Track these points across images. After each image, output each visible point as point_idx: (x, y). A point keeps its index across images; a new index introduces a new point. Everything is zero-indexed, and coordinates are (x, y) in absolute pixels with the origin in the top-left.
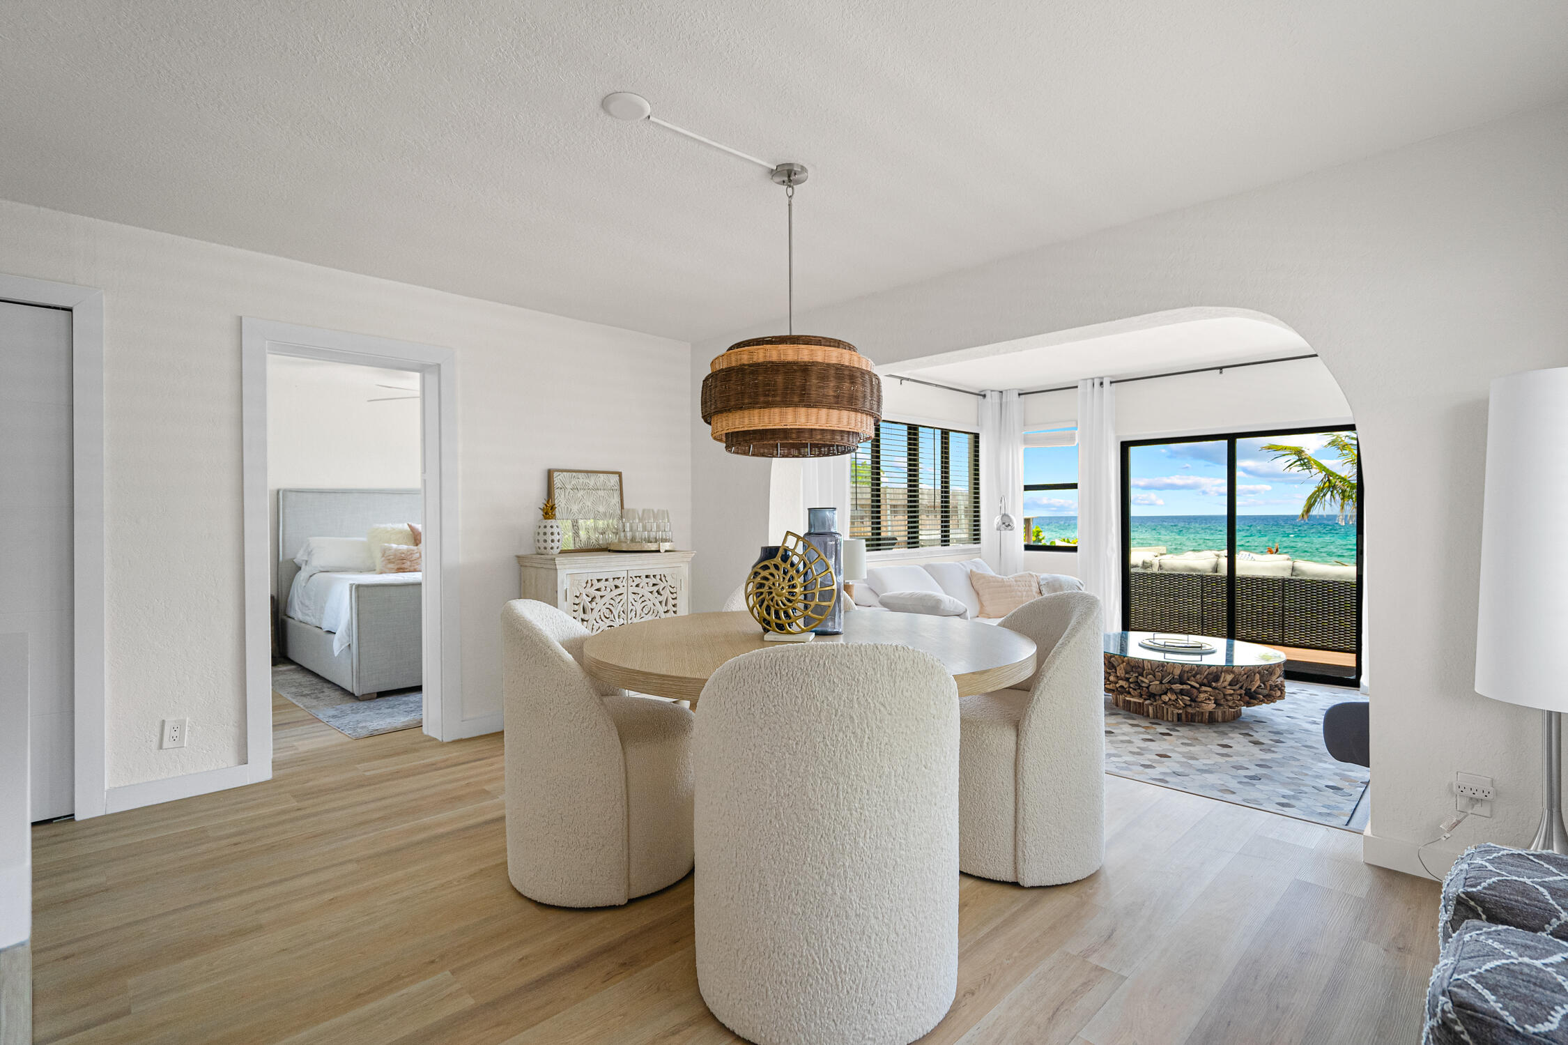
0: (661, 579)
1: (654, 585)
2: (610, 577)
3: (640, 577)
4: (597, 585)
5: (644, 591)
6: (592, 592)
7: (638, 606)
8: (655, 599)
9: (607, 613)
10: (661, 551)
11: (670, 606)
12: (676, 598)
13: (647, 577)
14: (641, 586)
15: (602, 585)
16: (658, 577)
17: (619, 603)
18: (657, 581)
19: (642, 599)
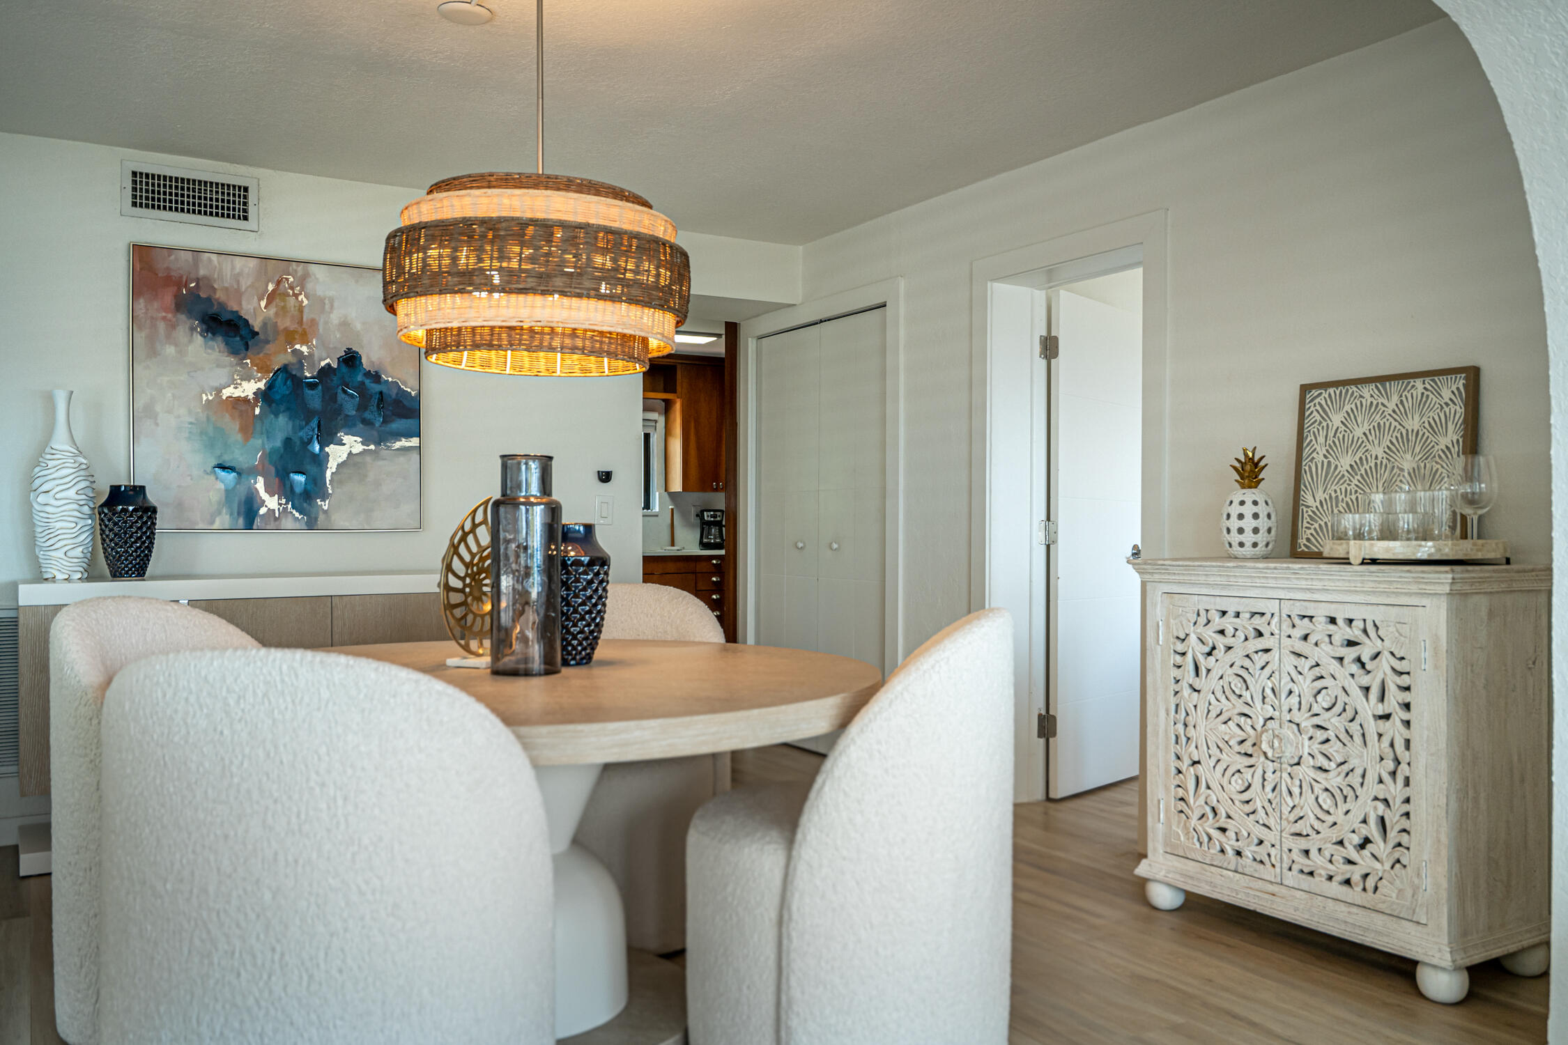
0: (1365, 631)
1: (1351, 644)
2: (1246, 607)
3: (1311, 618)
4: (1218, 622)
5: (1324, 654)
6: (1210, 635)
7: (1305, 686)
8: (1345, 675)
9: (1238, 685)
10: (1352, 561)
11: (1392, 704)
12: (1408, 689)
13: (1333, 621)
14: (1312, 639)
15: (1228, 623)
16: (1358, 624)
17: (1263, 668)
18: (1355, 633)
19: (1317, 672)
